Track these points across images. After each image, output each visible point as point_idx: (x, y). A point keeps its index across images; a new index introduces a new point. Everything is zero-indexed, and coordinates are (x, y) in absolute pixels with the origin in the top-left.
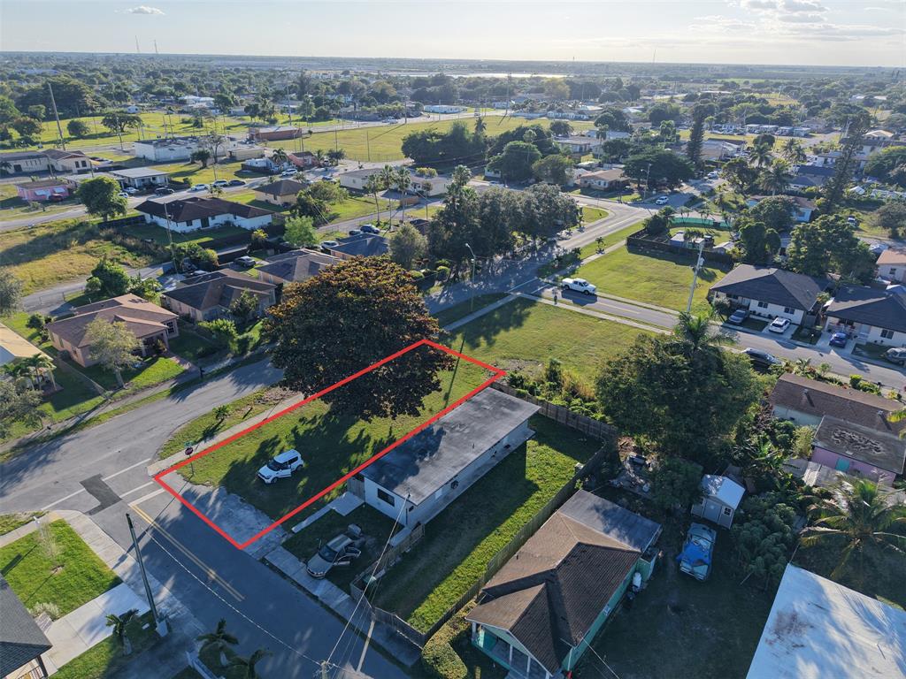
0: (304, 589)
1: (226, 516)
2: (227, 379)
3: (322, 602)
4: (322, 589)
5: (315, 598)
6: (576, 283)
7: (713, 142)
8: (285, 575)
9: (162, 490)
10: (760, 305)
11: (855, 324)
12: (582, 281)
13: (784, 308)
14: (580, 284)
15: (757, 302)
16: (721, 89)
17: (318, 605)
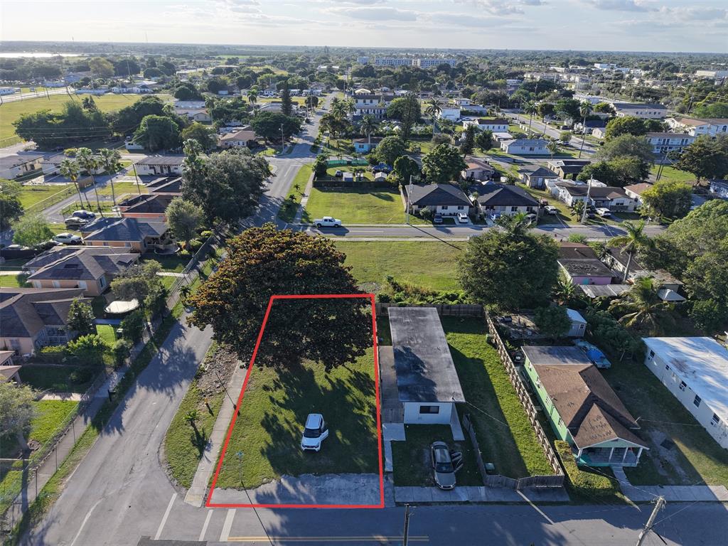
0: (453, 502)
1: (321, 494)
2: (141, 392)
3: (475, 502)
4: (463, 494)
5: (467, 502)
6: (326, 220)
7: (275, 104)
8: (428, 502)
9: (232, 513)
10: (443, 208)
11: (495, 207)
12: (330, 218)
13: (457, 207)
14: (330, 221)
15: (441, 207)
16: (226, 64)
17: (475, 506)
